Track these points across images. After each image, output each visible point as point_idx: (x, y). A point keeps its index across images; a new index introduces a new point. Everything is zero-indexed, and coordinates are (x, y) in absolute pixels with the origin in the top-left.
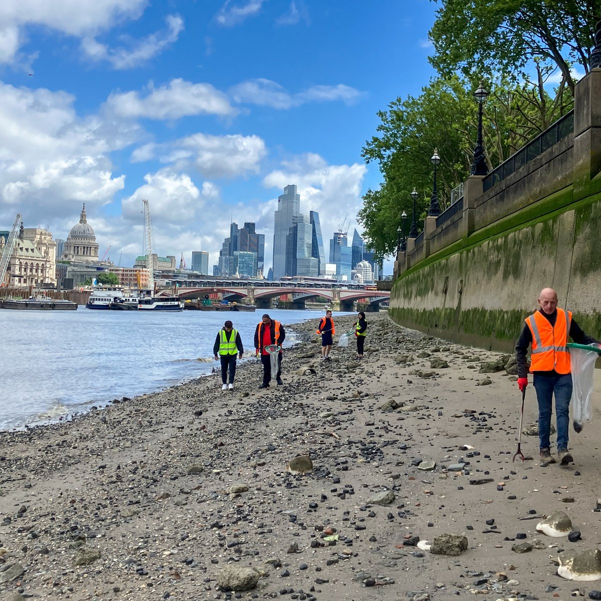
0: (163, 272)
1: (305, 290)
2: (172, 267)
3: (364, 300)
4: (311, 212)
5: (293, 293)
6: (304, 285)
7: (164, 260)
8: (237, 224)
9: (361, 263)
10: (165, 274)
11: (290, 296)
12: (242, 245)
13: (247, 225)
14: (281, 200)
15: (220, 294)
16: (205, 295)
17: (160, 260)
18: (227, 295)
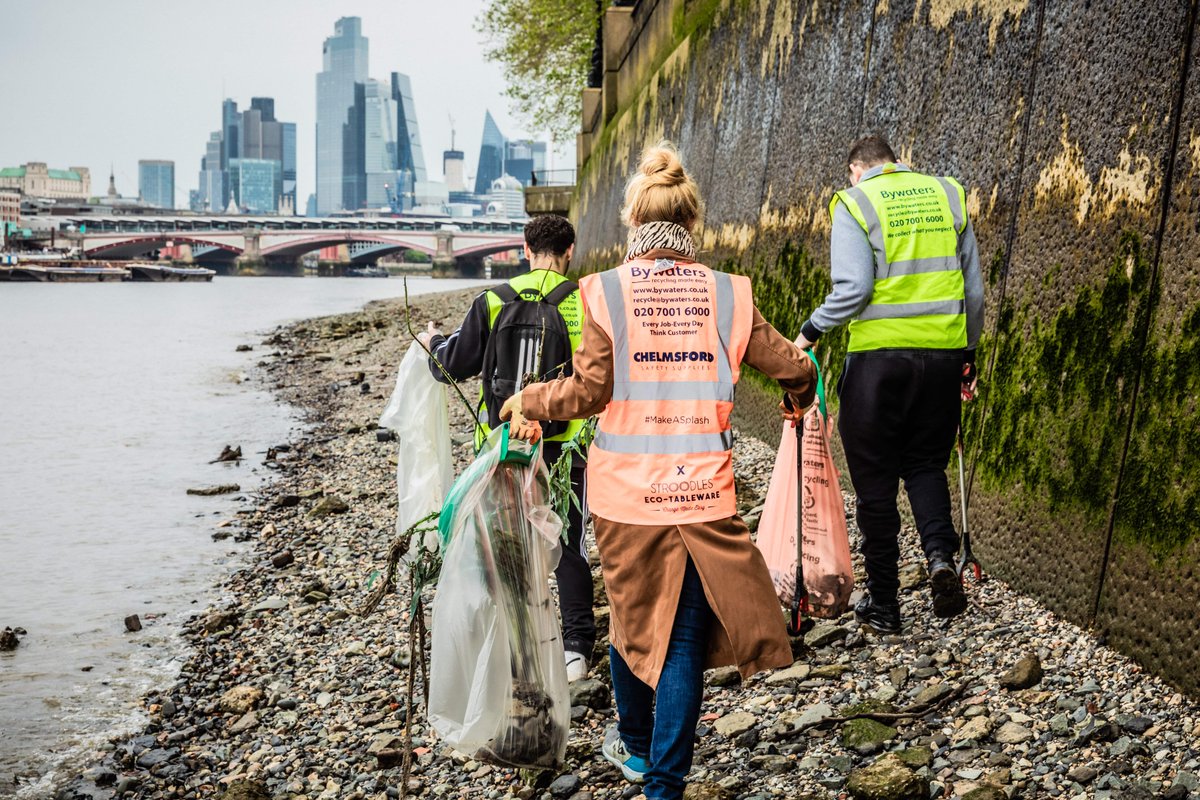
0: (59, 200)
1: (375, 236)
2: (81, 191)
3: (506, 256)
4: (394, 76)
5: (350, 243)
6: (374, 226)
7: (64, 176)
8: (234, 100)
9: (499, 181)
10: (61, 205)
11: (342, 250)
12: (248, 146)
13: (257, 103)
14: (329, 49)
15: (185, 249)
16: (150, 249)
17: (52, 175)
18: (202, 250)
